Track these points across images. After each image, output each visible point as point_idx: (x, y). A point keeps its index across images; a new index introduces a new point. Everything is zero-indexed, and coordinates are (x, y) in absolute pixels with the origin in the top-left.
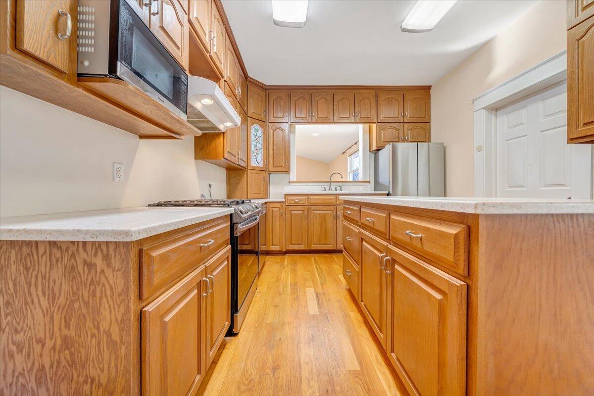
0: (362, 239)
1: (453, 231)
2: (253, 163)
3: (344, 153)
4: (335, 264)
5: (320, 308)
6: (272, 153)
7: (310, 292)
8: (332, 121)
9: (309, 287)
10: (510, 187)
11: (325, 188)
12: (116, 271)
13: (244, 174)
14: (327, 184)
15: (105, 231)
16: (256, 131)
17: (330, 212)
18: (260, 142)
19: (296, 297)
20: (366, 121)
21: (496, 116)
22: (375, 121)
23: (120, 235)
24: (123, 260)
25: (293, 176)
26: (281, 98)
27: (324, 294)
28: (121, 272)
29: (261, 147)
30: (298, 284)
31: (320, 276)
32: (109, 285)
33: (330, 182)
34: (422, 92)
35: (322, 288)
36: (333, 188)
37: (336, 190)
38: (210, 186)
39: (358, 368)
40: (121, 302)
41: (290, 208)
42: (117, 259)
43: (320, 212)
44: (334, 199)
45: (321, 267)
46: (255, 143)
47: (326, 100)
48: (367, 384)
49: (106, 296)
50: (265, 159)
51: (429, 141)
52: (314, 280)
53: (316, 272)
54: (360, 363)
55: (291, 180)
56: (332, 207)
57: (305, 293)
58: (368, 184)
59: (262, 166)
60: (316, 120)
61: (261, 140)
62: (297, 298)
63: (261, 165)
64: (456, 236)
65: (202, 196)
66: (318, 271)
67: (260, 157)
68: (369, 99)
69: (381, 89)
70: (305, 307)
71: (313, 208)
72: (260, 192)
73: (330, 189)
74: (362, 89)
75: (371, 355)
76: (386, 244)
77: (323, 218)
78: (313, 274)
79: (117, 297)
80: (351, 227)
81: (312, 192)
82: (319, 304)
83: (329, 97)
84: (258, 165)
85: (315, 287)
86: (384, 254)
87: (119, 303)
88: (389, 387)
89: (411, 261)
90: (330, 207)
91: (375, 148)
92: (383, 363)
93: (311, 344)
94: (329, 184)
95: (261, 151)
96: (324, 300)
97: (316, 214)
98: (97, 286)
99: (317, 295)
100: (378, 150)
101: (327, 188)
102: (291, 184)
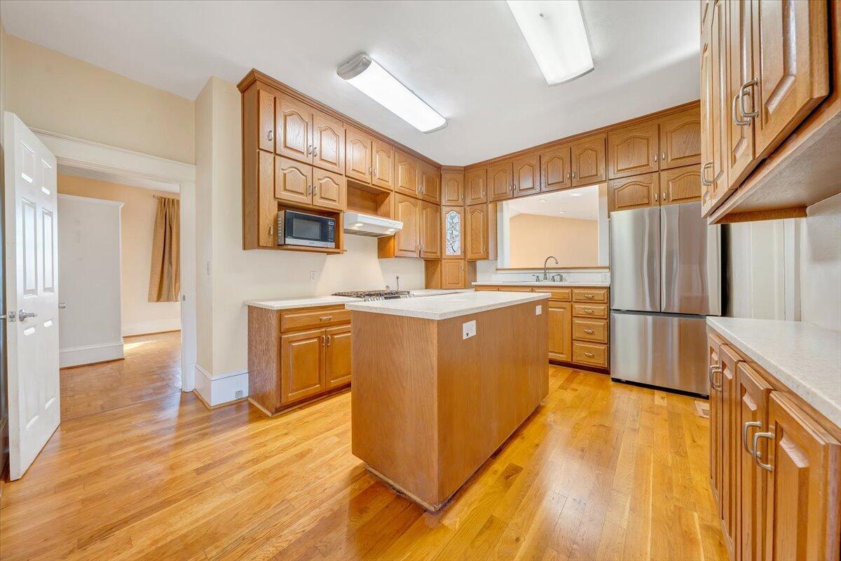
2: (449, 252)
11: (538, 277)
13: (439, 264)
14: (540, 271)
16: (452, 218)
18: (457, 229)
20: (588, 181)
29: (457, 233)
33: (545, 269)
36: (549, 276)
37: (553, 280)
38: (398, 278)
47: (531, 165)
50: (463, 246)
55: (499, 268)
59: (460, 254)
65: (388, 287)
67: (457, 245)
68: (594, 150)
74: (583, 137)
83: (535, 162)
84: (455, 254)
94: (543, 271)
95: (458, 239)
101: (541, 276)
102: (499, 272)
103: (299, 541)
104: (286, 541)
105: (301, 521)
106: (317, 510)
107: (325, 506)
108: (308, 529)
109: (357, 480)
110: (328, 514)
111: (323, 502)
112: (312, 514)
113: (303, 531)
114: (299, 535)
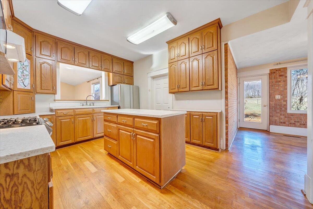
0: (119, 129)
1: (156, 122)
2: (20, 86)
3: (88, 82)
4: (95, 146)
5: (97, 168)
6: (40, 80)
7: (87, 164)
8: (88, 66)
9: (85, 161)
10: (157, 104)
12: (37, 171)
13: (10, 94)
14: (84, 101)
15: (36, 150)
17: (89, 118)
18: (28, 70)
19: (79, 169)
20: (107, 70)
21: (153, 80)
22: (112, 71)
23: (47, 150)
24: (42, 164)
25: (58, 96)
26: (49, 43)
27: (96, 161)
28: (41, 171)
30: (77, 163)
31: (89, 154)
32: (30, 181)
33: (86, 100)
34: (130, 63)
35: (94, 159)
36: (88, 104)
37: (90, 105)
39: (124, 180)
40: (40, 187)
41: (60, 118)
42: (37, 164)
43: (83, 118)
44: (91, 110)
45: (86, 149)
46: (22, 71)
47: (84, 53)
48: (129, 182)
49: (28, 188)
50: (33, 83)
51: (133, 85)
52: (86, 158)
53: (85, 152)
54: (124, 178)
55: (56, 99)
56: (90, 115)
57: (84, 165)
58: (108, 101)
59: (29, 89)
60: (77, 64)
61: (28, 69)
62: (81, 169)
63: (29, 87)
64: (157, 124)
66: (86, 152)
67: (27, 82)
68: (109, 60)
69: (114, 57)
70: (88, 171)
71: (77, 116)
72: (28, 109)
73: (87, 105)
74: (105, 54)
75: (127, 173)
76: (133, 129)
77: (85, 122)
78: (84, 154)
79: (37, 185)
80: (111, 125)
81: (76, 107)
82: (95, 167)
83: (87, 53)
84: (26, 88)
85: (88, 160)
86: (132, 133)
87: (38, 188)
88: (136, 179)
89: (144, 133)
90: (89, 115)
91: (111, 84)
92: (132, 173)
93: (101, 183)
94: (86, 101)
95: (29, 77)
96: (98, 164)
97: (80, 120)
98: (19, 186)
99: (92, 163)
100: (113, 85)
101: (85, 104)
102: (56, 101)
103: (204, 203)
104: (206, 208)
105: (196, 206)
106: (189, 202)
107: (186, 199)
108: (198, 202)
109: (170, 191)
110: (190, 197)
111: (184, 201)
112: (191, 203)
113: (200, 203)
114: (203, 204)
